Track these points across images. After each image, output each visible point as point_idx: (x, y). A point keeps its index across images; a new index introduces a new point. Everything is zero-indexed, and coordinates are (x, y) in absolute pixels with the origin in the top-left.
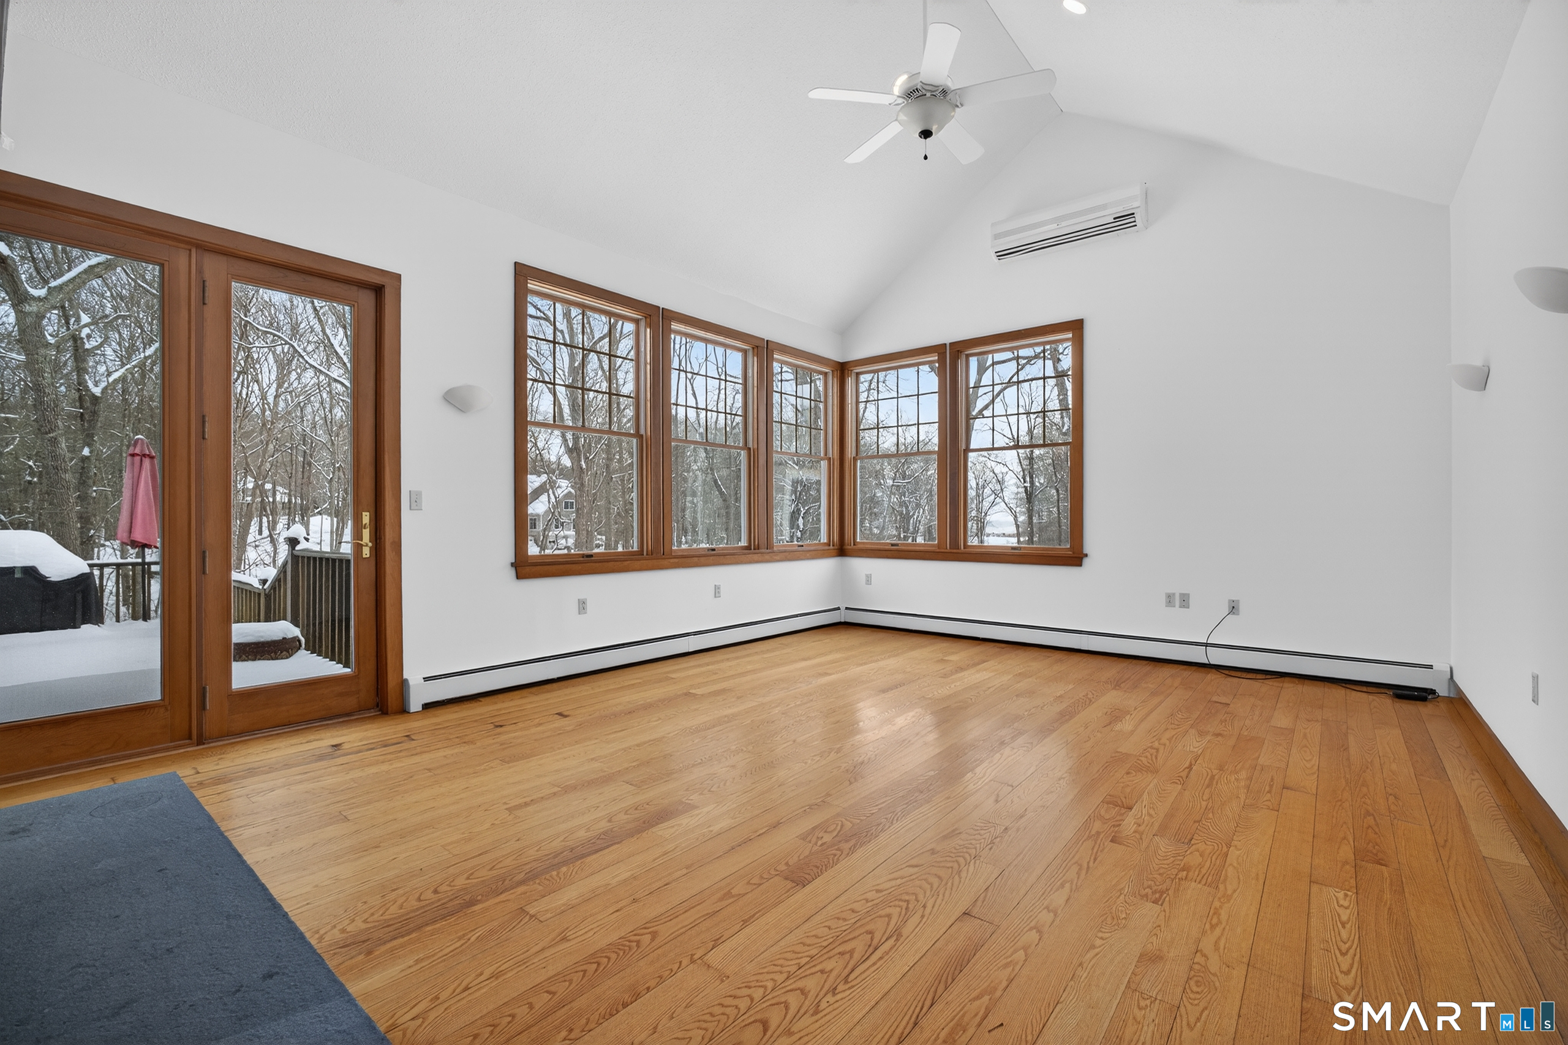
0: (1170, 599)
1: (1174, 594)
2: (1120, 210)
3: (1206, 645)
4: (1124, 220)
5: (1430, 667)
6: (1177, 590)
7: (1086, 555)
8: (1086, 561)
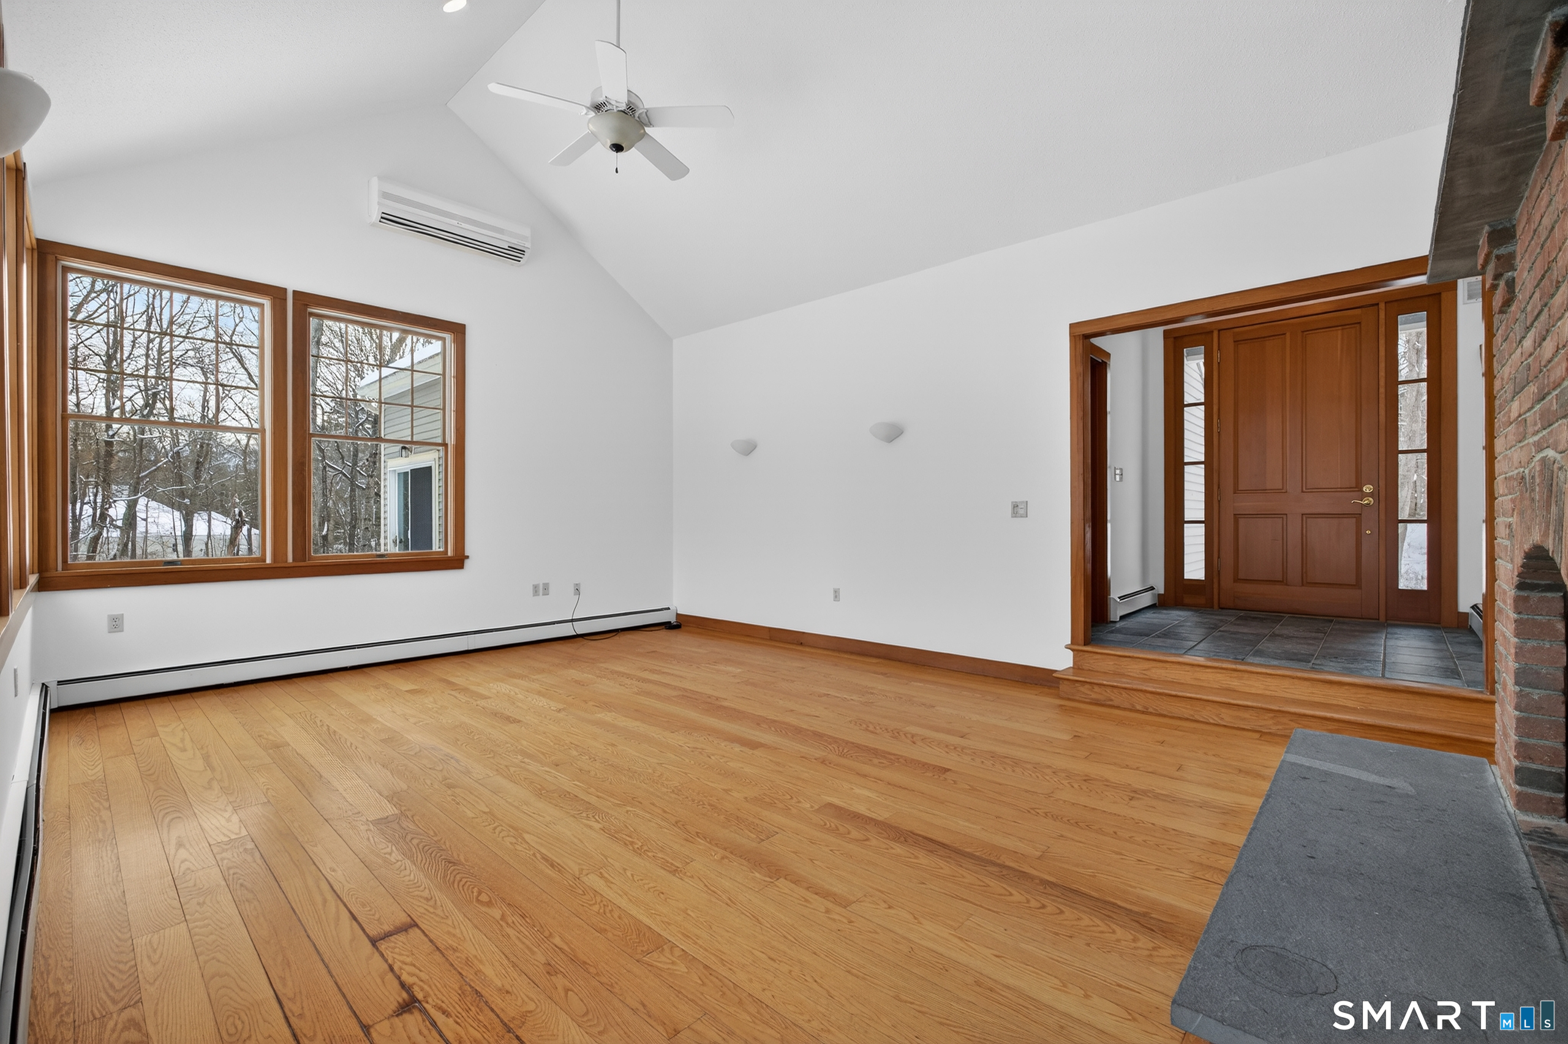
0: (536, 588)
1: (538, 585)
2: (516, 242)
3: (572, 621)
4: (514, 253)
5: (669, 609)
6: (541, 582)
7: (468, 557)
8: (467, 563)
